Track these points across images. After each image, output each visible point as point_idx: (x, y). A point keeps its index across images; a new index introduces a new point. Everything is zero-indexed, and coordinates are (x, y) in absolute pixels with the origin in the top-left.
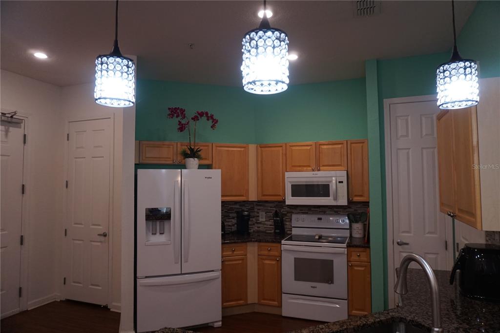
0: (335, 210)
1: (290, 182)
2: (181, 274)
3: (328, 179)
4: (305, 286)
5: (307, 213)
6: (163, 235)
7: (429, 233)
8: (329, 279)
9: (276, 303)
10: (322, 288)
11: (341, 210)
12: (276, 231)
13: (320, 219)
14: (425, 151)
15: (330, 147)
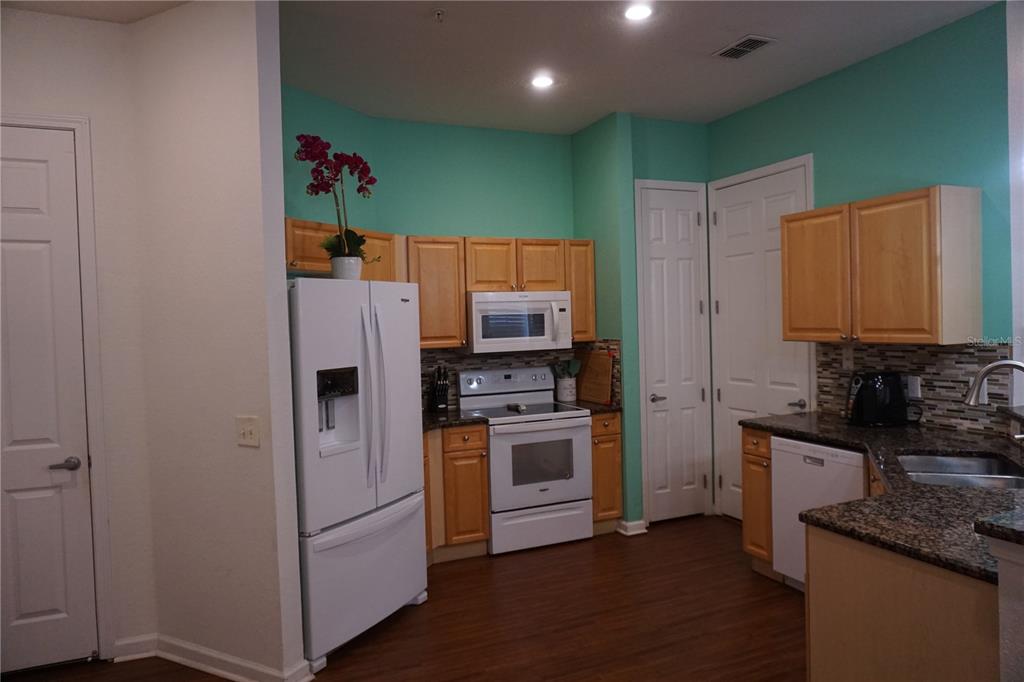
0: (527, 359)
1: (481, 311)
2: (378, 509)
3: (543, 305)
4: (531, 492)
5: (480, 369)
6: (333, 431)
7: (686, 380)
8: (566, 472)
9: (481, 534)
10: (557, 488)
11: (535, 359)
12: (444, 406)
13: (508, 377)
14: (681, 263)
15: (539, 248)
